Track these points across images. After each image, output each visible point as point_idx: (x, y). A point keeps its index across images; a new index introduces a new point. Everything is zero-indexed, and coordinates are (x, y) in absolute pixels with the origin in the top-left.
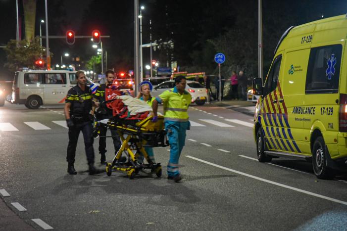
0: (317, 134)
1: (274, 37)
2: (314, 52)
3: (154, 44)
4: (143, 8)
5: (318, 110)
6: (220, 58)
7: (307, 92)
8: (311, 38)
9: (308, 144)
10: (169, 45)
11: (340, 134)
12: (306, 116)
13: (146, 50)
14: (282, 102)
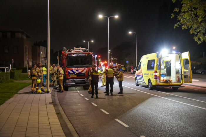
0: (149, 80)
1: (140, 58)
2: (149, 61)
3: (112, 59)
4: (110, 50)
5: (150, 74)
6: (127, 62)
7: (147, 70)
8: (148, 58)
9: (147, 82)
10: (115, 59)
11: (155, 80)
12: (147, 76)
13: (110, 60)
14: (142, 72)
